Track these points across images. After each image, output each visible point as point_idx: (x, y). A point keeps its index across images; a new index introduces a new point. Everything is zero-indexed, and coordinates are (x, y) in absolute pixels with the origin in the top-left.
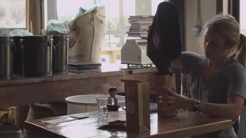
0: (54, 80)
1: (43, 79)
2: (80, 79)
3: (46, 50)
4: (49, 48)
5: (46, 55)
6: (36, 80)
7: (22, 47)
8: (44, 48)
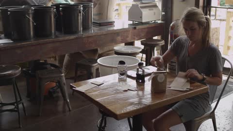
0: (84, 36)
1: (77, 36)
2: (100, 35)
3: (78, 16)
4: (80, 14)
5: (78, 20)
6: (72, 37)
7: (61, 13)
8: (76, 15)
